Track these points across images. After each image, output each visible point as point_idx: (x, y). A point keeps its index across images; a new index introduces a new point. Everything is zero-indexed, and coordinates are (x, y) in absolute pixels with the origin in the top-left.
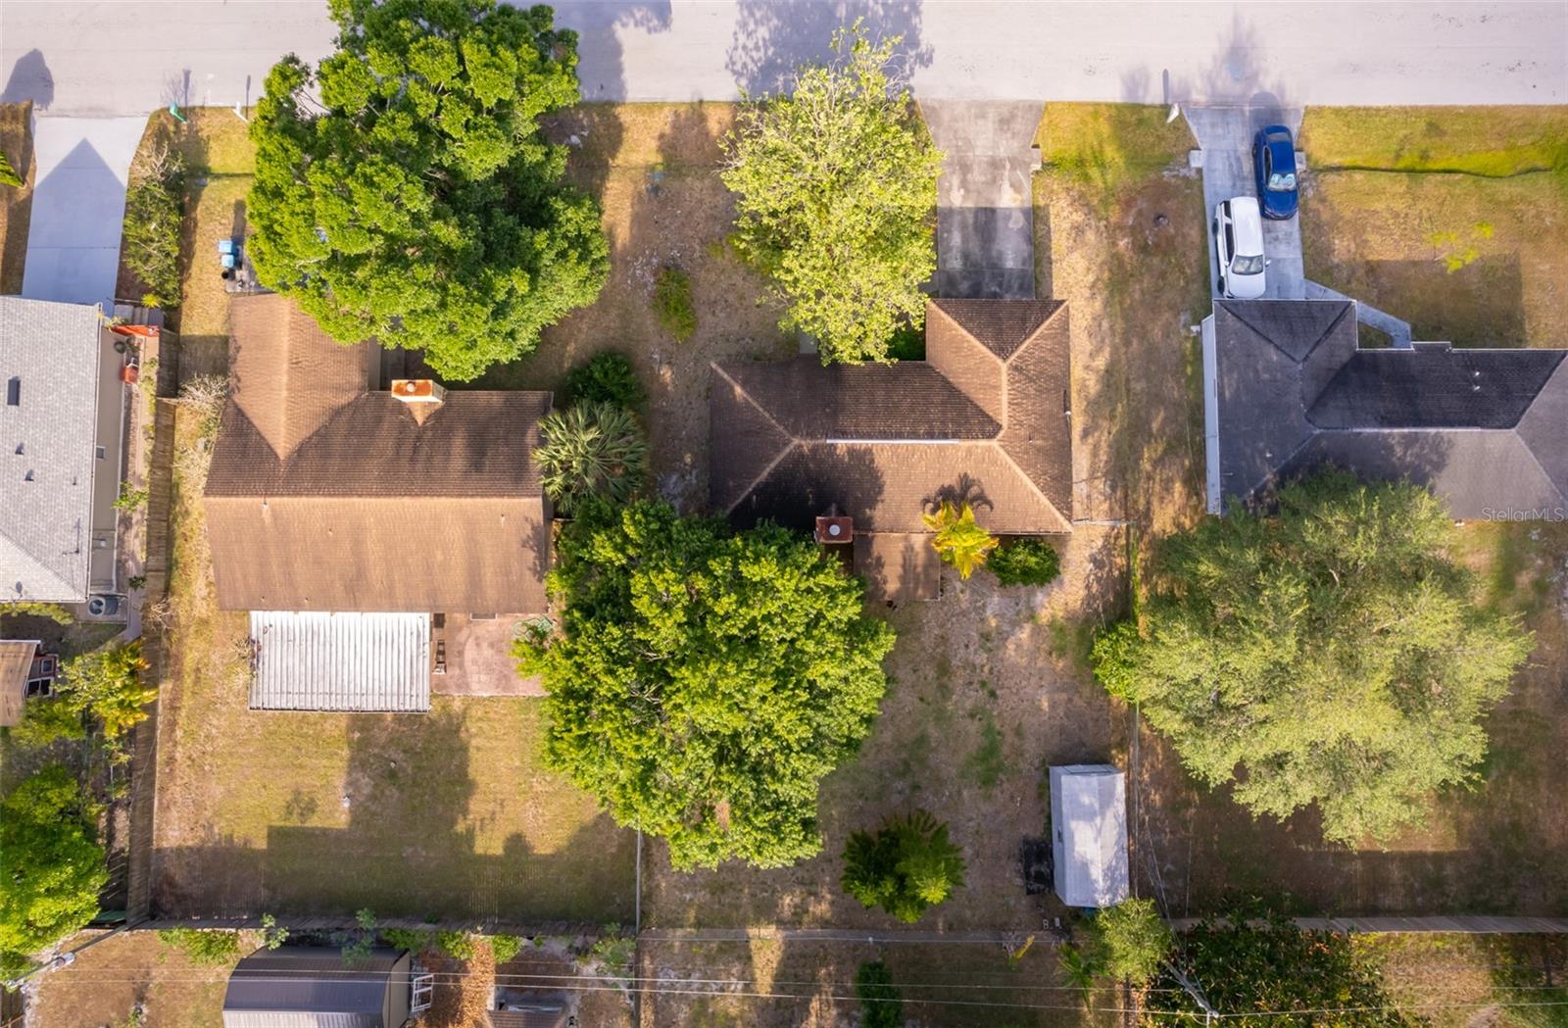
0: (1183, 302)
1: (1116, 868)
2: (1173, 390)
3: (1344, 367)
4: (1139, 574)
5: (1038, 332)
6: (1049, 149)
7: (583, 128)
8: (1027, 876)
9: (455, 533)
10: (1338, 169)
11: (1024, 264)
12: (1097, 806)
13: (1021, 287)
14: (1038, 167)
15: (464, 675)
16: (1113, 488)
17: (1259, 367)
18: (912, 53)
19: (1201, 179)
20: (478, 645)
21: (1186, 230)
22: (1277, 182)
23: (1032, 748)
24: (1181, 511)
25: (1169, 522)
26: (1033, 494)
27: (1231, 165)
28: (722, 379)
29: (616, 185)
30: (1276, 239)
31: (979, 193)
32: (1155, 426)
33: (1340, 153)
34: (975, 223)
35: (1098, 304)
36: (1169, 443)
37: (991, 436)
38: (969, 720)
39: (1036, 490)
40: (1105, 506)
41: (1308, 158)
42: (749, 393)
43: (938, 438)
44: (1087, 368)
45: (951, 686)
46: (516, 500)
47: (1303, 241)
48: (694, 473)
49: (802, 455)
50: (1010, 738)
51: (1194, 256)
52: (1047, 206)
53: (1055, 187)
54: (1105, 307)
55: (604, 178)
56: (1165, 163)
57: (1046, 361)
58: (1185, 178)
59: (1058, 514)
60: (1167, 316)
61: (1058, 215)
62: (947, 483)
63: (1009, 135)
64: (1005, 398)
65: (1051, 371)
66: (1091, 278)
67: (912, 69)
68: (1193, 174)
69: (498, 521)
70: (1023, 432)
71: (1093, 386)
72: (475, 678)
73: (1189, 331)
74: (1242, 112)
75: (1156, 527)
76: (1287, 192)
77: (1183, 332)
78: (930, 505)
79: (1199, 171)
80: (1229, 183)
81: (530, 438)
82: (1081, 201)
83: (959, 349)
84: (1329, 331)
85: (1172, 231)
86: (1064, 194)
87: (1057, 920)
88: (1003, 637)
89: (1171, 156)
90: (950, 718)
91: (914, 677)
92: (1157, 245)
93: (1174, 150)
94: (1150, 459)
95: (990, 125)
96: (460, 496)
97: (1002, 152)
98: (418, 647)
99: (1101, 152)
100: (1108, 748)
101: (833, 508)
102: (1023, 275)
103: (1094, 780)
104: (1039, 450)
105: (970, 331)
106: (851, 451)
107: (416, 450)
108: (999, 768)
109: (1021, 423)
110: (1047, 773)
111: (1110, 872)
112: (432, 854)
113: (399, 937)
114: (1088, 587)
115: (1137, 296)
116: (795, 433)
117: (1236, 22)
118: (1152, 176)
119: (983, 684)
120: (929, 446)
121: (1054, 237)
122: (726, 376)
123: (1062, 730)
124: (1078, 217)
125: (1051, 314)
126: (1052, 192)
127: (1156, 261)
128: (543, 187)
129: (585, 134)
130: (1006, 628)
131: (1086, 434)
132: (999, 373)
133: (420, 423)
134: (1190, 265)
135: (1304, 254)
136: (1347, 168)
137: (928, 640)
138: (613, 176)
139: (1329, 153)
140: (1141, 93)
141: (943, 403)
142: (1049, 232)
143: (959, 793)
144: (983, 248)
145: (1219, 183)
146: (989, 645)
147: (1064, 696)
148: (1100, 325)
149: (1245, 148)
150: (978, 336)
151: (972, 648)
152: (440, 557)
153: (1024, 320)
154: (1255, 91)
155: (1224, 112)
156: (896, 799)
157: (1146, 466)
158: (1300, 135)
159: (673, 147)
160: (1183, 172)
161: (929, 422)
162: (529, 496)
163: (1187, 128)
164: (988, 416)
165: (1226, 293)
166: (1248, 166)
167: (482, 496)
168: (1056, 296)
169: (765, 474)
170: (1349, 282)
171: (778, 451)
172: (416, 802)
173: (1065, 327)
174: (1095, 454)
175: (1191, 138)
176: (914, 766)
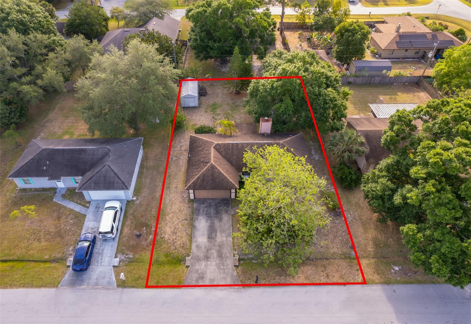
0: (137, 207)
2: (147, 181)
3: (89, 170)
5: (198, 176)
6: (181, 267)
10: (53, 261)
11: (197, 218)
13: (199, 210)
14: (187, 258)
19: (116, 253)
23: (203, 110)
27: (101, 259)
31: (214, 245)
33: (50, 268)
34: (216, 233)
37: (217, 145)
38: (220, 113)
41: (66, 263)
47: (81, 229)
50: (209, 111)
51: (128, 222)
52: (186, 241)
53: (181, 249)
56: (131, 261)
57: (196, 169)
58: (123, 254)
60: (144, 203)
61: (181, 238)
62: (231, 138)
63: (200, 271)
64: (212, 154)
65: (194, 167)
68: (119, 256)
70: (206, 148)
73: (136, 199)
74: (88, 284)
77: (139, 198)
79: (116, 257)
82: (171, 244)
83: (227, 171)
84: (90, 179)
85: (135, 231)
86: (178, 246)
89: (127, 264)
90: (225, 114)
93: (124, 267)
95: (208, 275)
97: (203, 263)
102: (198, 214)
104: (201, 147)
106: (263, 141)
108: (211, 106)
118: (137, 256)
120: (238, 142)
125: (193, 183)
126: (183, 247)
127: (144, 221)
129: (392, 271)
134: (131, 219)
135: (83, 223)
136: (50, 261)
139: (55, 267)
141: (232, 156)
142: (186, 230)
143: (222, 102)
144: (214, 223)
145: (109, 251)
149: (93, 267)
150: (220, 173)
153: (203, 180)
155: (97, 284)
160: (123, 257)
161: (237, 149)
162: (361, 130)
163: (116, 277)
164: (218, 151)
170: (70, 214)
171: (286, 140)
175: (115, 272)
176: (234, 107)
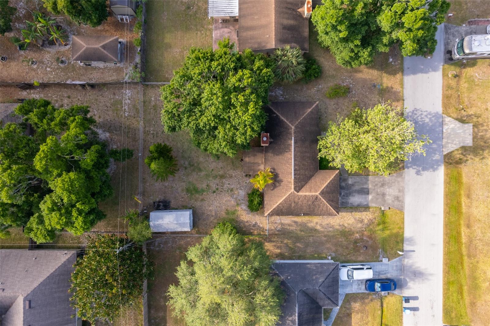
0: (339, 254)
1: (161, 228)
2: (309, 250)
3: (317, 303)
4: (251, 238)
5: (329, 205)
6: (389, 213)
7: (395, 62)
8: (159, 202)
9: (263, 21)
10: (382, 306)
11: (351, 203)
12: (180, 222)
13: (343, 202)
14: (383, 209)
15: (219, 28)
16: (278, 231)
17: (317, 276)
18: (420, 169)
19: (379, 262)
20: (229, 32)
21: (362, 256)
22: (377, 285)
23: (198, 204)
24: (271, 252)
25: (268, 248)
26: (277, 203)
27: (383, 271)
28: (313, 105)
29: (376, 73)
30: (359, 285)
31: (374, 190)
32: (298, 244)
33: (387, 307)
34: (364, 188)
35: (338, 227)
36: (293, 249)
37: (295, 189)
38: (206, 185)
39: (278, 204)
40: (273, 228)
41: (386, 296)
42: (308, 113)
43: (294, 172)
44: (317, 223)
45: (217, 179)
46: (274, 40)
47: (359, 293)
48: (283, 99)
49: (289, 129)
50: (201, 197)
51: (353, 258)
52: (370, 211)
53: (376, 214)
54: (337, 229)
55: (378, 69)
56: (384, 250)
57: (319, 208)
58: (379, 256)
59: (270, 211)
60: (334, 249)
61: (367, 215)
62: (280, 176)
63: (393, 200)
64: (307, 194)
65: (316, 209)
66: (346, 225)
67: (415, 169)
68: (380, 259)
69: (267, 35)
70: (296, 200)
71: (310, 225)
72: (218, 32)
73: (329, 256)
74: (401, 276)
75: (266, 244)
76: (374, 289)
77: (328, 254)
78: (273, 171)
79: (381, 261)
80: (377, 270)
81: (293, 44)
82: (371, 222)
83: (323, 180)
84: (329, 299)
85: (362, 251)
86: (373, 217)
87: (146, 211)
88: (232, 196)
89: (386, 252)
90: (207, 179)
91: (219, 168)
92: (357, 246)
93: (388, 253)
94: (288, 242)
95: (396, 194)
96: (275, 22)
97: (387, 197)
98: (228, 13)
99: (388, 230)
100: (198, 227)
101: (272, 140)
102: (347, 203)
103: (188, 221)
104: (291, 205)
105: (329, 184)
106: (290, 145)
107: (289, 9)
108: (192, 194)
109: (299, 199)
110: (190, 209)
111: (160, 226)
112: (165, 21)
113: (140, 10)
114: (247, 222)
115: (340, 240)
116: (296, 127)
117: (431, 275)
118: (380, 246)
119: (217, 189)
120: (292, 169)
121: (360, 214)
122: (314, 106)
123: (203, 213)
124: (366, 221)
125: (334, 210)
126: (374, 213)
127: (352, 246)
128: (375, 44)
129: (393, 63)
130: (235, 196)
131: (295, 222)
132: (315, 192)
133: (298, 10)
134: (350, 257)
135: (354, 293)
136: (382, 309)
137: (231, 172)
138: (379, 73)
139: (388, 303)
140: (407, 243)
141: (305, 175)
142: (361, 212)
143: (184, 182)
144: (356, 190)
145: (378, 267)
146: (229, 191)
147: (214, 214)
148: (331, 228)
149: (389, 276)
150: (327, 186)
151: (228, 186)
152: (256, 17)
153: (332, 201)
154: (408, 280)
155: (401, 270)
156: (182, 162)
157: (285, 242)
158: (393, 294)
159: (389, 91)
160: (381, 256)
161: (299, 170)
162: (275, 44)
163: (396, 258)
164: (301, 188)
165: (341, 268)
166: (383, 277)
167: (275, 29)
168: (340, 213)
169: (283, 118)
170: (345, 308)
171: (290, 122)
172: (181, 15)
173: (330, 214)
174: (289, 225)
175: (392, 259)
176: (192, 168)
